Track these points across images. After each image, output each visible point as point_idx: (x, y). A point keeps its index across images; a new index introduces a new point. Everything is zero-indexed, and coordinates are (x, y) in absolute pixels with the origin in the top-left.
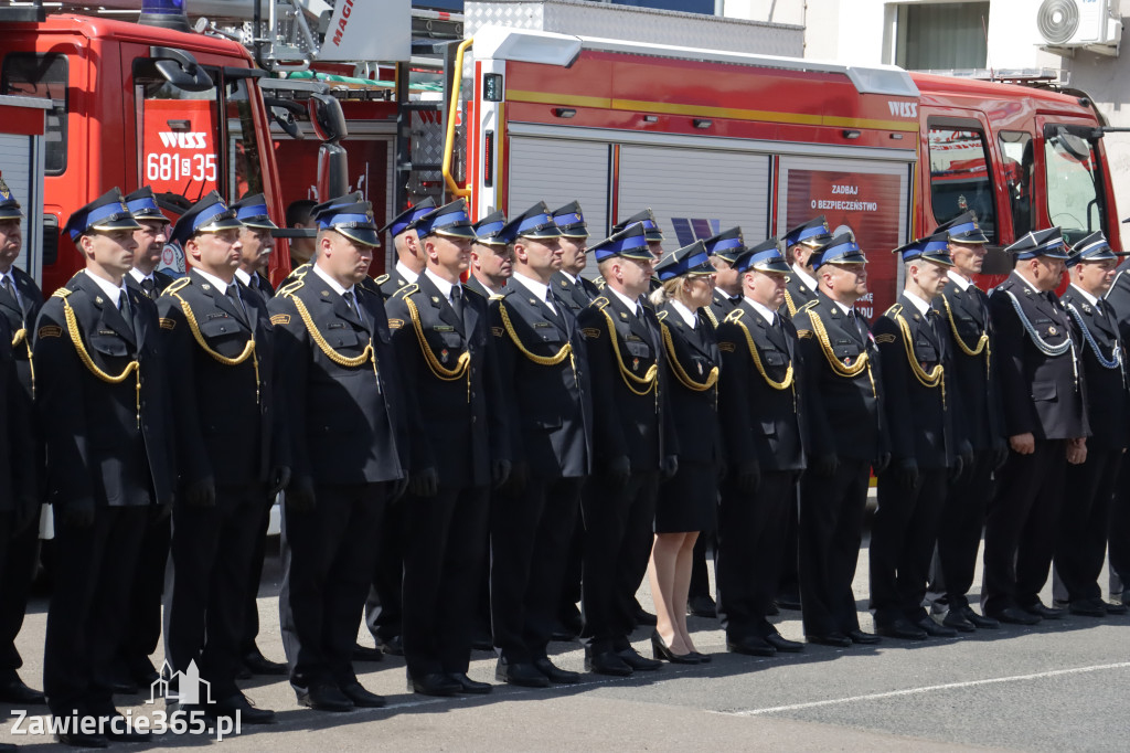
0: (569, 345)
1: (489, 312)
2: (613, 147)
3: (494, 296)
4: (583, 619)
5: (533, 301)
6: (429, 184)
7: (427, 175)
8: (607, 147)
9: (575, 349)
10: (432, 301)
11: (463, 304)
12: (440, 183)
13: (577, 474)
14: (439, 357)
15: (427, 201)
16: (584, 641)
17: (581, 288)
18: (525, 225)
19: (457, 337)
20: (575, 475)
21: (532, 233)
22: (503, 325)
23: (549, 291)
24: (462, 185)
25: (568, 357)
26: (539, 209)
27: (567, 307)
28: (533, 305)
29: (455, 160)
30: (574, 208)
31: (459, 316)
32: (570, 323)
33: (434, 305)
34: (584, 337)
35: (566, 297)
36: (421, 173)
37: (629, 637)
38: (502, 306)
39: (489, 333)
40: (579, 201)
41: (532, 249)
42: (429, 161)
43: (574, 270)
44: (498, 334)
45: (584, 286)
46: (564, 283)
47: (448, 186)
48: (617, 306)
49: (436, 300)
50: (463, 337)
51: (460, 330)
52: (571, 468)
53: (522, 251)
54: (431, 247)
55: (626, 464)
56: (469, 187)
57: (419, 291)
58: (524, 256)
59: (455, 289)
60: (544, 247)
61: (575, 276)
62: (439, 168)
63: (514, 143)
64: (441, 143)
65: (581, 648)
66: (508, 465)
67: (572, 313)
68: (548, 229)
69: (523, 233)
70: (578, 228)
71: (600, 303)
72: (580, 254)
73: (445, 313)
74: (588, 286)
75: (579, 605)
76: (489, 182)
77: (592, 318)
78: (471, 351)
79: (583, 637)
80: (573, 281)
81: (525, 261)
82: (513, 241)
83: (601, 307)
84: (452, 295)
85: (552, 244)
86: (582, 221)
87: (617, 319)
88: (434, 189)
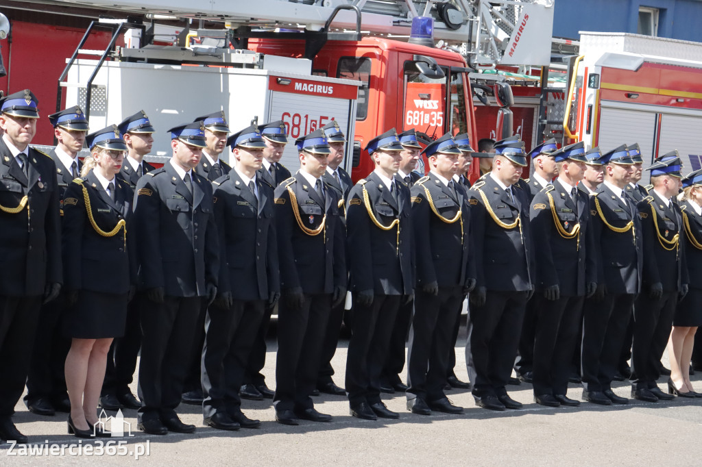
0: (632, 222)
1: (590, 202)
2: (658, 116)
3: (592, 193)
4: (632, 370)
5: (614, 197)
6: (556, 132)
7: (555, 127)
8: (655, 115)
9: (636, 224)
10: (561, 195)
11: (577, 198)
12: (562, 132)
13: (633, 292)
14: (563, 225)
15: (551, 141)
16: (631, 382)
17: (638, 191)
18: (614, 156)
19: (574, 215)
20: (631, 292)
21: (617, 161)
22: (596, 209)
23: (623, 192)
24: (573, 133)
25: (631, 229)
26: (623, 148)
27: (632, 201)
28: (613, 199)
29: (570, 119)
30: (635, 147)
31: (575, 204)
32: (633, 209)
33: (562, 197)
34: (641, 218)
35: (630, 195)
36: (552, 125)
37: (656, 381)
38: (596, 199)
39: (589, 213)
40: (639, 144)
41: (617, 170)
42: (556, 119)
43: (635, 180)
44: (594, 214)
45: (639, 189)
46: (629, 188)
47: (566, 133)
48: (658, 201)
49: (563, 195)
50: (576, 216)
51: (575, 212)
52: (630, 288)
53: (610, 170)
54: (566, 167)
55: (660, 286)
56: (577, 134)
57: (554, 190)
58: (611, 173)
59: (574, 189)
60: (623, 169)
61: (635, 184)
62: (562, 123)
63: (603, 111)
64: (563, 110)
65: (629, 385)
66: (595, 285)
67: (635, 205)
68: (626, 159)
69: (613, 160)
70: (638, 157)
71: (650, 199)
72: (638, 172)
73: (568, 203)
74: (641, 189)
75: (629, 362)
76: (588, 132)
77: (644, 207)
78: (580, 223)
79: (630, 379)
80: (634, 187)
81: (611, 175)
82: (607, 163)
83: (650, 201)
84: (572, 193)
85: (627, 168)
86: (640, 154)
87: (658, 209)
88: (559, 135)
